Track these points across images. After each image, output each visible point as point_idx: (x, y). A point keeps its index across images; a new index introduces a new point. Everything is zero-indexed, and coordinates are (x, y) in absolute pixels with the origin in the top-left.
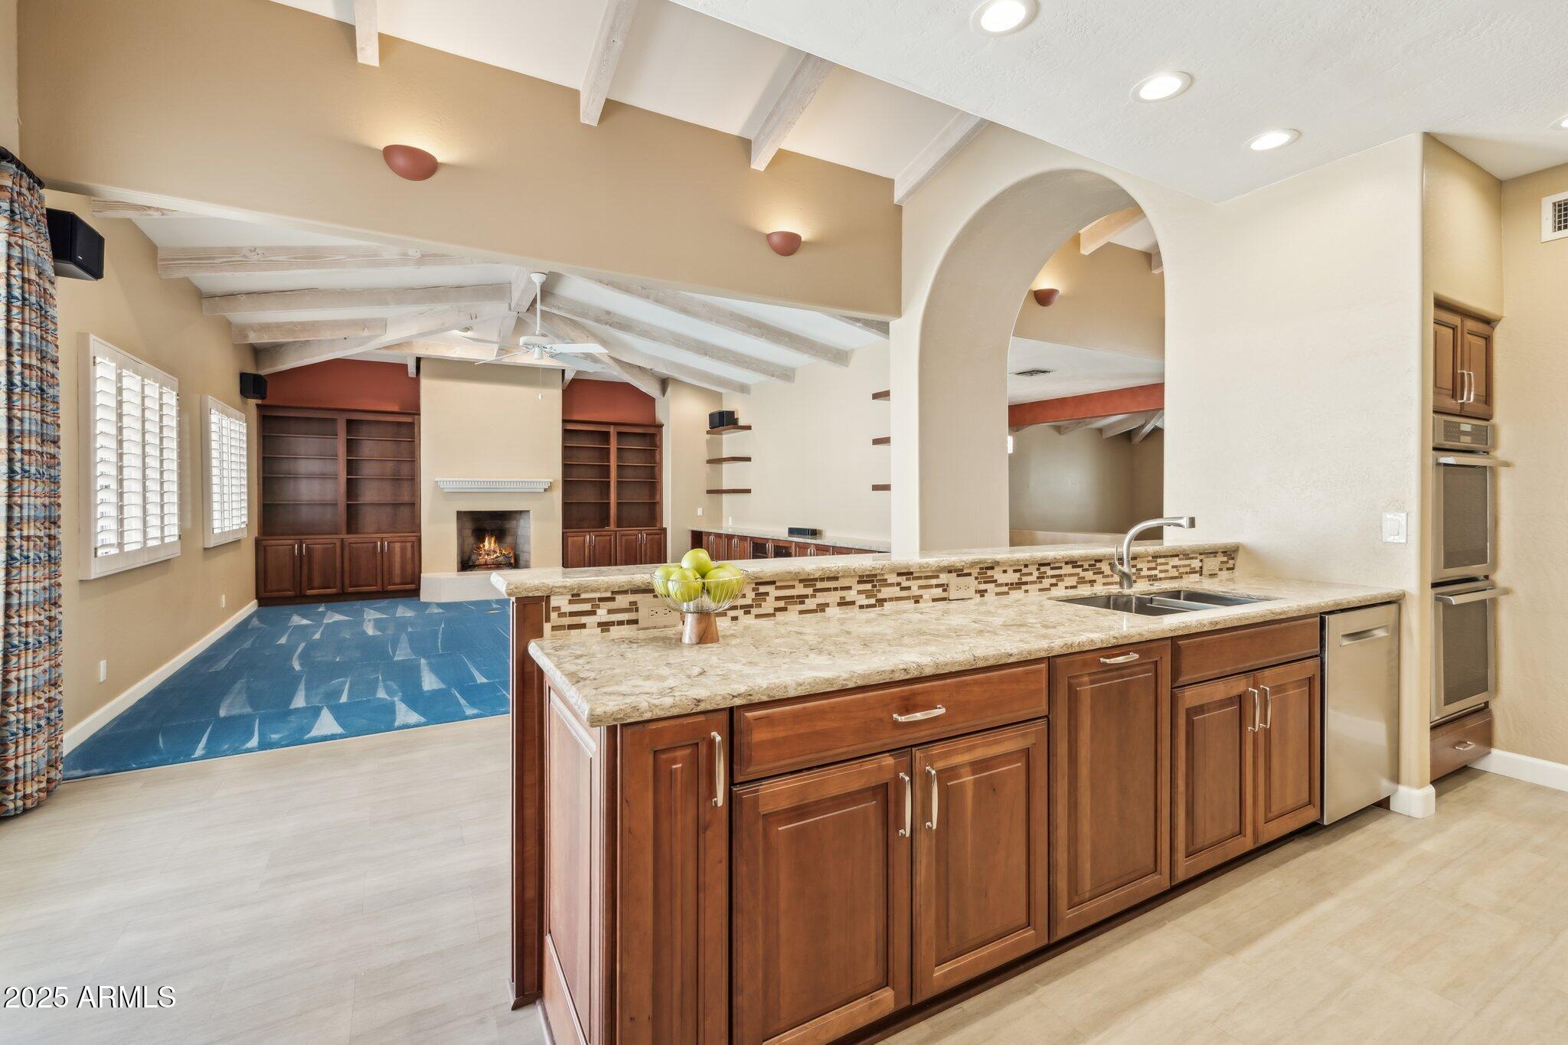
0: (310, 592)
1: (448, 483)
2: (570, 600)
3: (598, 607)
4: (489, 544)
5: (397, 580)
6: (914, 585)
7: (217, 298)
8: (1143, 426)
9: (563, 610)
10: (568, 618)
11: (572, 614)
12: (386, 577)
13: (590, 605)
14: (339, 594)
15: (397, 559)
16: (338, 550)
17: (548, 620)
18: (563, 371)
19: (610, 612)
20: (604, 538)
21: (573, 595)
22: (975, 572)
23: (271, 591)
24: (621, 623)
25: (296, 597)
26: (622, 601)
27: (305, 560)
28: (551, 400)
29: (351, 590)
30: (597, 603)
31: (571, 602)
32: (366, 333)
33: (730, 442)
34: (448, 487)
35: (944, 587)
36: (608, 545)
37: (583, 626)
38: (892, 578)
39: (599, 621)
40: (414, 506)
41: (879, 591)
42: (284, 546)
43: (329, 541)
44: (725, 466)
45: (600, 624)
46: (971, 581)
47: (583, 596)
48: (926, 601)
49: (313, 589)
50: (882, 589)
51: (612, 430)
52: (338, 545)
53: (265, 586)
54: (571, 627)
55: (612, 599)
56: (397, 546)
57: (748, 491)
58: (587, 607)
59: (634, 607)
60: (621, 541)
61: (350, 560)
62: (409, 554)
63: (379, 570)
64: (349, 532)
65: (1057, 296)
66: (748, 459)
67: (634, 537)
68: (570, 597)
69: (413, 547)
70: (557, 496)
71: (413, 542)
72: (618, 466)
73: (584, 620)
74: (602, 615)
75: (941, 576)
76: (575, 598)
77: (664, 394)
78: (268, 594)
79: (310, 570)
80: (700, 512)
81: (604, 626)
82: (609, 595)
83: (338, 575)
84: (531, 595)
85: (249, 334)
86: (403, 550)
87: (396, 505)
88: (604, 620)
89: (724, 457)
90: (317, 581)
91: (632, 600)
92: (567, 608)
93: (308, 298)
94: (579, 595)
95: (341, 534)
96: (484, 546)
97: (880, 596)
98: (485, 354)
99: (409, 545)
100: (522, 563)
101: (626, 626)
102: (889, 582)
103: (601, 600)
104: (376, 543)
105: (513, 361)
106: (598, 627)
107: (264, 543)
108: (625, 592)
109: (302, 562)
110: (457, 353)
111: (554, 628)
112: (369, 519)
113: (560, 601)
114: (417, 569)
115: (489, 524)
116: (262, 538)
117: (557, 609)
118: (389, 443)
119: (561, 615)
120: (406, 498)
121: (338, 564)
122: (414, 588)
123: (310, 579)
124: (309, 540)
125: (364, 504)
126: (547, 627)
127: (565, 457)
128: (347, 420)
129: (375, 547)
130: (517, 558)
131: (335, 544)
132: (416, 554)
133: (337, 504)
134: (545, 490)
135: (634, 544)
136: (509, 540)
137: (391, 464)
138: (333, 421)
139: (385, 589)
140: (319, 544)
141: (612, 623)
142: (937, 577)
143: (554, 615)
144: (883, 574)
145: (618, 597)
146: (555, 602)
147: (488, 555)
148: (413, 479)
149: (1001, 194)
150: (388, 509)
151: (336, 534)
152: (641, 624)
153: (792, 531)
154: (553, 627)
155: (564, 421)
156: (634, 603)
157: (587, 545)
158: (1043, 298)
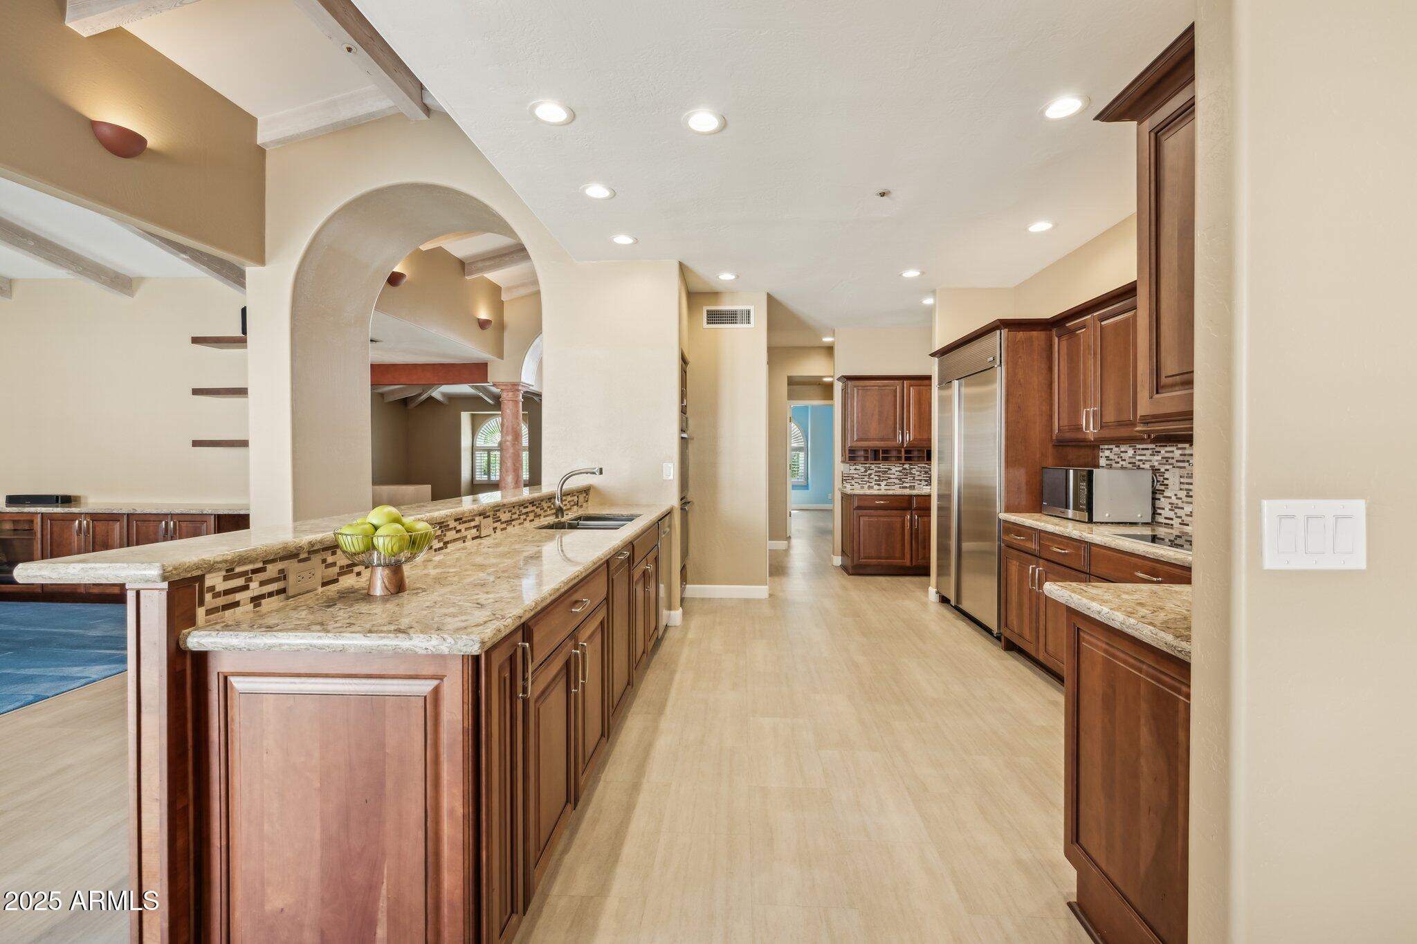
2: (224, 576)
3: (250, 580)
6: (462, 527)
8: (420, 395)
9: (217, 590)
10: (222, 598)
11: (227, 592)
13: (243, 578)
17: (202, 603)
19: (262, 584)
21: (227, 571)
22: (491, 514)
24: (271, 594)
26: (272, 570)
30: (250, 575)
31: (226, 579)
35: (478, 527)
37: (237, 604)
38: (452, 524)
39: (252, 595)
41: (445, 535)
45: (253, 599)
46: (490, 520)
47: (238, 570)
48: (469, 540)
50: (447, 533)
54: (226, 607)
55: (262, 570)
58: (240, 582)
59: (283, 575)
65: (405, 281)
68: (224, 573)
73: (238, 597)
74: (255, 588)
75: (477, 519)
76: (230, 574)
81: (256, 600)
82: (260, 565)
84: (189, 575)
88: (256, 593)
91: (280, 568)
92: (221, 586)
94: (232, 570)
97: (446, 539)
101: (275, 598)
102: (450, 527)
103: (255, 571)
106: (251, 602)
108: (274, 561)
111: (209, 612)
113: (215, 580)
117: (212, 589)
119: (216, 595)
126: (201, 612)
141: (262, 597)
142: (473, 520)
143: (208, 597)
144: (447, 521)
145: (269, 567)
146: (208, 582)
149: (393, 186)
152: (291, 592)
154: (206, 611)
156: (282, 571)
158: (395, 279)
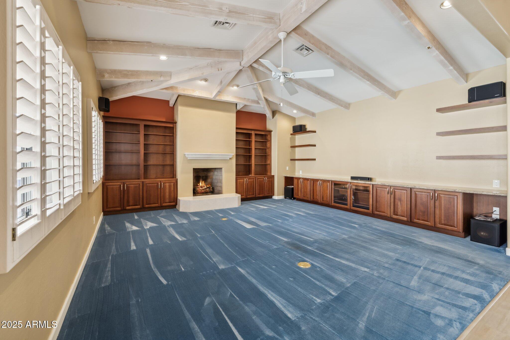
0: (128, 208)
1: (191, 155)
4: (202, 184)
5: (167, 201)
7: (96, 42)
12: (162, 199)
14: (142, 208)
15: (167, 190)
16: (141, 187)
18: (236, 104)
20: (251, 180)
23: (110, 208)
25: (121, 210)
27: (126, 192)
28: (232, 117)
29: (147, 206)
32: (162, 79)
33: (300, 139)
34: (189, 157)
36: (253, 183)
40: (173, 166)
42: (115, 185)
43: (137, 183)
44: (297, 149)
49: (129, 206)
51: (253, 133)
52: (141, 185)
53: (107, 205)
56: (167, 184)
57: (315, 160)
60: (258, 181)
61: (146, 191)
62: (172, 189)
63: (159, 197)
64: (145, 178)
66: (315, 146)
67: (262, 179)
69: (174, 185)
70: (234, 161)
71: (174, 183)
72: (255, 148)
77: (273, 118)
78: (108, 209)
79: (128, 197)
80: (287, 168)
83: (141, 199)
85: (105, 74)
86: (170, 186)
87: (164, 166)
89: (296, 145)
90: (131, 202)
93: (146, 47)
95: (141, 179)
96: (200, 185)
98: (210, 95)
99: (172, 184)
100: (216, 191)
104: (158, 183)
105: (220, 99)
107: (107, 184)
109: (124, 193)
110: (197, 93)
112: (152, 172)
114: (176, 196)
115: (201, 174)
116: (105, 182)
118: (161, 137)
120: (168, 162)
121: (141, 194)
122: (174, 204)
123: (128, 202)
124: (128, 182)
125: (150, 165)
127: (237, 144)
128: (144, 125)
129: (158, 185)
130: (213, 189)
131: (140, 184)
132: (175, 188)
133: (139, 165)
134: (230, 159)
135: (263, 182)
136: (209, 180)
137: (161, 147)
138: (138, 125)
139: (162, 205)
140: (133, 184)
147: (201, 188)
148: (173, 154)
150: (161, 167)
151: (139, 179)
153: (353, 178)
155: (237, 128)
157: (245, 183)
